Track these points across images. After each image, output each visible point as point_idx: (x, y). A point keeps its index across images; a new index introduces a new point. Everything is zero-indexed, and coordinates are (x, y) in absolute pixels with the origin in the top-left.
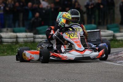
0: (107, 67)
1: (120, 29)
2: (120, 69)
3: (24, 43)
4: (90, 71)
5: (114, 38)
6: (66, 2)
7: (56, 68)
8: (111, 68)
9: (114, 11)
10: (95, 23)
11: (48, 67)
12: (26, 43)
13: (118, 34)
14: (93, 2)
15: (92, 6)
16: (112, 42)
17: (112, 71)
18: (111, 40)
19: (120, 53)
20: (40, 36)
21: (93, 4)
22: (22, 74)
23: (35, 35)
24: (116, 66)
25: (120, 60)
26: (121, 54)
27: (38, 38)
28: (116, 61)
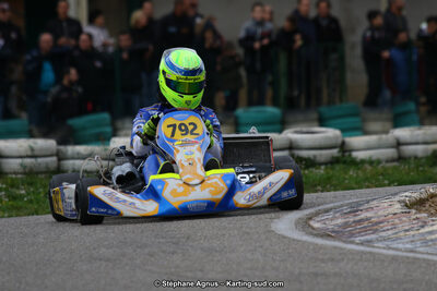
0: (321, 257)
1: (364, 120)
2: (366, 264)
3: (25, 173)
4: (257, 273)
5: (343, 156)
6: (172, 29)
7: (138, 261)
8: (332, 260)
9: (342, 59)
10: (275, 103)
11: (108, 260)
12: (30, 175)
13: (356, 141)
14: (269, 26)
15: (266, 41)
16: (338, 167)
17: (337, 270)
18: (334, 162)
19: (366, 206)
20: (81, 149)
21: (267, 35)
22: (17, 285)
23: (62, 148)
24: (351, 252)
25: (365, 230)
26: (367, 210)
27: (73, 158)
28: (352, 235)
